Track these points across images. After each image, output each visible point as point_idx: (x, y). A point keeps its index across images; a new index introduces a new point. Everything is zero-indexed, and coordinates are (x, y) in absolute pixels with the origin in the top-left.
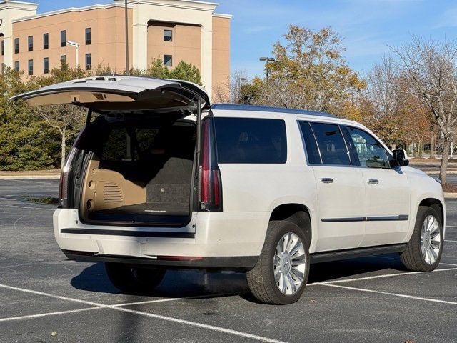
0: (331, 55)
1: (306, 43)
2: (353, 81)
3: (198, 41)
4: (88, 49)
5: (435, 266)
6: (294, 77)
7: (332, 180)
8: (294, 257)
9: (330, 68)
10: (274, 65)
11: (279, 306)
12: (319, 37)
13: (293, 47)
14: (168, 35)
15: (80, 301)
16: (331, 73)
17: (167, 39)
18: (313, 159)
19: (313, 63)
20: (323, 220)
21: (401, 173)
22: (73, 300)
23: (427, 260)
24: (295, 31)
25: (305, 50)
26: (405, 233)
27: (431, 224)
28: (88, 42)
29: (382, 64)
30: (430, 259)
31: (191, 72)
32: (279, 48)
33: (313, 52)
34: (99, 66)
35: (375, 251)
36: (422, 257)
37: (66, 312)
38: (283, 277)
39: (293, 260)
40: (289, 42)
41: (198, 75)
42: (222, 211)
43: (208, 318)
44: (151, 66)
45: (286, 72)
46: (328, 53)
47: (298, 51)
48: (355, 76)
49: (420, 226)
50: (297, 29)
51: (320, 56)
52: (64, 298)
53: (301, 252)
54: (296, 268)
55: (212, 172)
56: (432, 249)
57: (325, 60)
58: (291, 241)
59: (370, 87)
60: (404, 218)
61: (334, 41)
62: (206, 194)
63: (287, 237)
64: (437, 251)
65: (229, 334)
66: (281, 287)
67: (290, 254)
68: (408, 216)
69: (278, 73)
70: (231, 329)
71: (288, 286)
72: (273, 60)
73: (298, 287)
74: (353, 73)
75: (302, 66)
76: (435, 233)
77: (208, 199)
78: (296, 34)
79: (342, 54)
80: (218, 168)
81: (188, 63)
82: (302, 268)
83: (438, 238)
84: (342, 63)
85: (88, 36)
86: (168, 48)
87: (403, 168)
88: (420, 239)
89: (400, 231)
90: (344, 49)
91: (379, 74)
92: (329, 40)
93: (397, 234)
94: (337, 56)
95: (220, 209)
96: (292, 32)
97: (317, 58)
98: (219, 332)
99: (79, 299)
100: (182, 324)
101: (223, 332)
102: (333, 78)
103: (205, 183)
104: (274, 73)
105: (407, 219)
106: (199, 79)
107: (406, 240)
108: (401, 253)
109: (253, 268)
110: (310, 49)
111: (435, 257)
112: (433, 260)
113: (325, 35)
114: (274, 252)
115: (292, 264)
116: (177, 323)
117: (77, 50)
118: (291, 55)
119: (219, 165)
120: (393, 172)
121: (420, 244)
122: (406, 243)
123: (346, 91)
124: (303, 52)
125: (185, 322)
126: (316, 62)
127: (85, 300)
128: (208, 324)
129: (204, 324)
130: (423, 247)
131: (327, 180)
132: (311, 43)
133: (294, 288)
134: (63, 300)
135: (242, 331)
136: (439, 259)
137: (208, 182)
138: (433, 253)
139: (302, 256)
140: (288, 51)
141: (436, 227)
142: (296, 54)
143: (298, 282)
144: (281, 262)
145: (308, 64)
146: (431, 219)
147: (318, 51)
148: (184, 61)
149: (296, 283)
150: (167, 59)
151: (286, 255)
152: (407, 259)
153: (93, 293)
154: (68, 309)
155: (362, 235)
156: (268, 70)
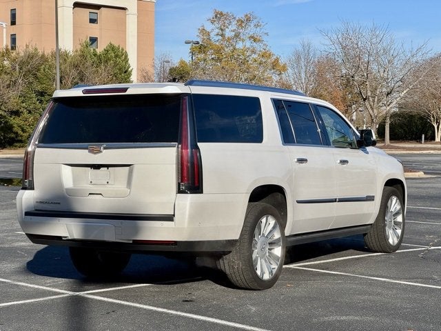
0: (254, 39)
1: (230, 27)
2: (275, 65)
3: (123, 24)
4: (13, 30)
5: (398, 247)
6: (219, 60)
7: (306, 160)
8: (270, 241)
9: (254, 52)
10: (200, 48)
11: (256, 292)
12: (242, 22)
13: (217, 31)
14: (94, 17)
15: (45, 288)
16: (255, 56)
17: (93, 21)
18: (287, 139)
19: (237, 47)
20: (298, 202)
21: (367, 153)
22: (36, 287)
23: (391, 241)
24: (219, 16)
25: (229, 33)
26: (372, 214)
27: (394, 204)
28: (13, 23)
29: (300, 49)
30: (392, 240)
31: (120, 54)
32: (203, 31)
33: (237, 36)
34: (27, 46)
35: (344, 233)
36: (386, 238)
37: (33, 300)
38: (261, 262)
39: (269, 244)
40: (213, 26)
41: (126, 56)
42: (202, 193)
43: (188, 306)
44: (79, 47)
45: (210, 55)
46: (252, 37)
47: (222, 35)
48: (277, 60)
49: (384, 207)
50: (221, 14)
51: (243, 40)
52: (27, 285)
53: (277, 235)
54: (272, 251)
55: (192, 152)
56: (394, 230)
57: (248, 44)
58: (268, 223)
59: (290, 71)
60: (371, 199)
61: (257, 26)
62: (185, 174)
63: (264, 220)
64: (399, 231)
65: (217, 324)
66: (259, 272)
67: (267, 237)
68: (374, 197)
69: (202, 56)
70: (216, 318)
71: (265, 270)
72: (198, 43)
73: (274, 271)
74: (275, 57)
75: (226, 49)
76: (397, 214)
77: (188, 180)
78: (220, 18)
79: (265, 38)
80: (197, 148)
81: (116, 45)
82: (278, 251)
83: (400, 219)
84: (264, 47)
85: (13, 16)
86: (94, 30)
87: (369, 149)
88: (384, 220)
89: (366, 212)
90: (267, 34)
91: (298, 58)
92: (252, 25)
93: (364, 215)
94: (259, 40)
95: (200, 191)
96: (216, 16)
97: (241, 42)
98: (205, 322)
99: (42, 285)
100: (162, 313)
101: (209, 322)
102: (256, 61)
103: (185, 163)
104: (199, 56)
105: (373, 200)
106: (127, 61)
107: (371, 221)
108: (365, 235)
109: (230, 252)
110: (234, 33)
111: (398, 237)
112: (396, 241)
113: (248, 20)
114: (252, 236)
115: (268, 247)
116: (156, 312)
117: (5, 30)
118: (214, 38)
119: (199, 144)
120: (360, 152)
121: (385, 225)
122: (371, 224)
123: (268, 74)
124: (227, 36)
125: (165, 310)
126: (240, 45)
127: (49, 286)
128: (190, 313)
129: (185, 312)
130: (387, 228)
131: (301, 161)
132: (234, 27)
133: (271, 272)
134: (26, 287)
135: (229, 321)
136: (401, 239)
137: (188, 162)
138: (396, 233)
139: (279, 239)
140: (212, 35)
141: (398, 207)
142: (220, 37)
143: (275, 266)
144: (259, 246)
145: (232, 48)
146: (394, 199)
147: (241, 35)
148: (112, 43)
149: (273, 266)
150: (93, 40)
151: (263, 239)
152: (371, 240)
153: (56, 279)
154: (35, 298)
155: (333, 217)
156: (193, 53)
